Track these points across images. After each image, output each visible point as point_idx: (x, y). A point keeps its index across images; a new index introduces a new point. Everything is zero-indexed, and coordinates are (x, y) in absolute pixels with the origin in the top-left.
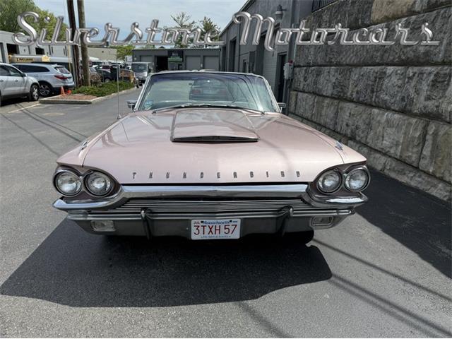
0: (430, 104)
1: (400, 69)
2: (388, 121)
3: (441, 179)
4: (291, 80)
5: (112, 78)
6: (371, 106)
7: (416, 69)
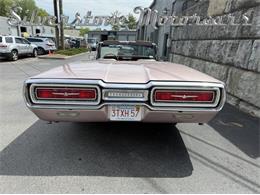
0: (230, 58)
1: (218, 42)
2: (212, 68)
3: (233, 96)
4: (170, 48)
5: (77, 47)
6: (205, 60)
7: (225, 41)
